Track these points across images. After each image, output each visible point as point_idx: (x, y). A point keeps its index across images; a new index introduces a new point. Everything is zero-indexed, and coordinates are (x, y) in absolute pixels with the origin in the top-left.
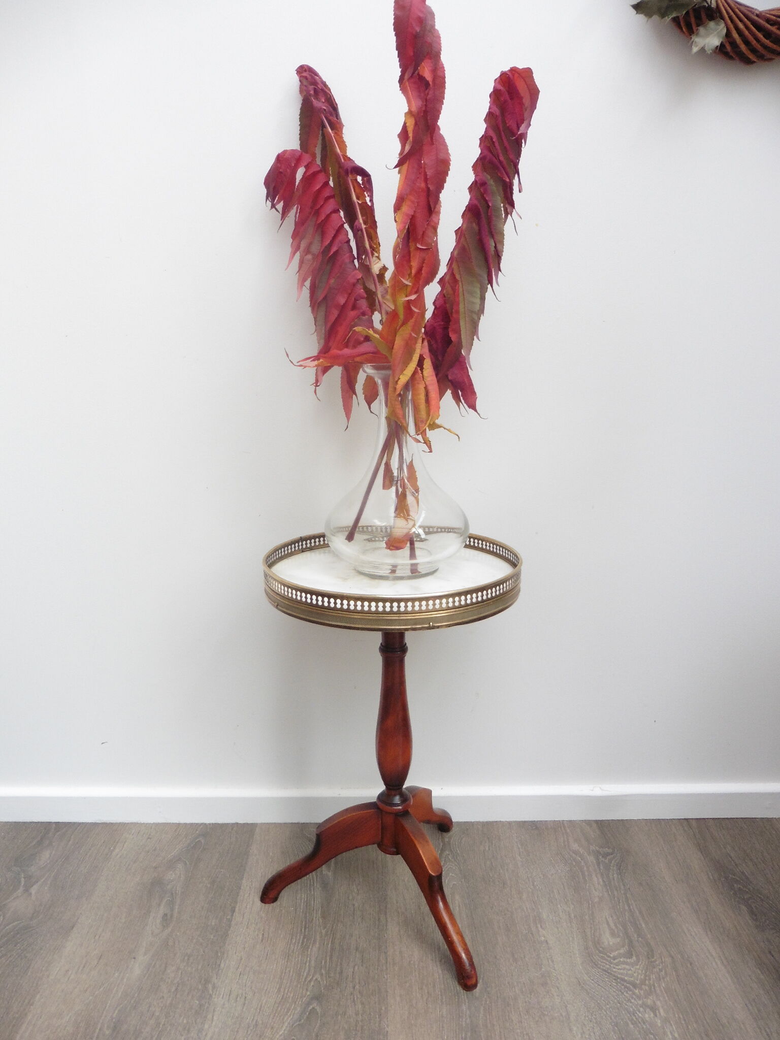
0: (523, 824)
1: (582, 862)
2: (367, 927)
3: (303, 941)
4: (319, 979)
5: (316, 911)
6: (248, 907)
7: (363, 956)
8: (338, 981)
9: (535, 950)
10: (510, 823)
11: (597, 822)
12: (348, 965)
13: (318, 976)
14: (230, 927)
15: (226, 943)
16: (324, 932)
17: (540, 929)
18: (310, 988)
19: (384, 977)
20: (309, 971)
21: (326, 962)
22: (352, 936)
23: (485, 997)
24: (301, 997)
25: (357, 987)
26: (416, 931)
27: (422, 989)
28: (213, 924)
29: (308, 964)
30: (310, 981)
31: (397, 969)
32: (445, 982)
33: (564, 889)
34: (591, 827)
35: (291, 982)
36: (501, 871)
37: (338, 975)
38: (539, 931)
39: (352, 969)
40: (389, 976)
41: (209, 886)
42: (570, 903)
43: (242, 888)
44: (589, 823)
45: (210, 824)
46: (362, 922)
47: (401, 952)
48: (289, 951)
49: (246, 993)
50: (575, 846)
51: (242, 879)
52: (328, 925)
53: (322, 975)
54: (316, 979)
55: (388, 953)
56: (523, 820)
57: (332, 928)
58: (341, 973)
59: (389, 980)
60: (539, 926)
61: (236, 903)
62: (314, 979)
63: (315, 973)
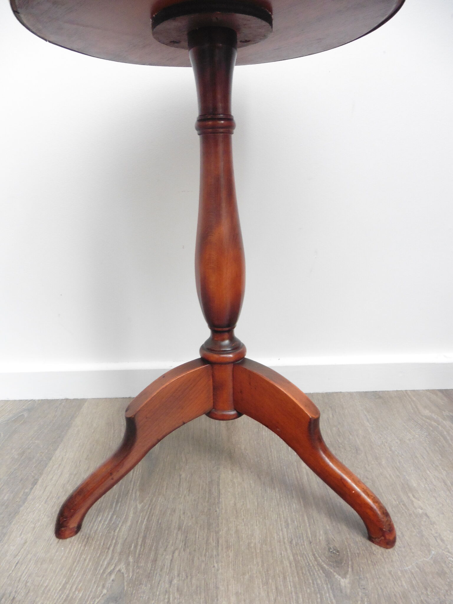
0: (365, 395)
1: (440, 427)
2: (195, 500)
3: (112, 517)
4: (123, 570)
5: (134, 483)
6: (54, 479)
7: (186, 537)
8: (150, 573)
9: (414, 526)
10: (351, 394)
11: (441, 391)
12: (165, 550)
13: (122, 566)
14: (24, 503)
15: (12, 522)
16: (139, 506)
17: (414, 499)
18: (108, 585)
19: (214, 567)
20: (112, 558)
21: (136, 547)
22: (174, 511)
23: (360, 594)
24: (93, 598)
25: (175, 581)
26: (256, 504)
27: (267, 583)
28: (6, 498)
29: (111, 548)
30: (110, 573)
31: (231, 554)
32: (300, 572)
33: (429, 454)
34: (437, 395)
35: (84, 574)
36: (351, 437)
37: (149, 565)
38: (412, 502)
39: (171, 556)
40: (220, 564)
41: (16, 457)
42: (441, 468)
43: (53, 458)
44: (433, 391)
45: (39, 400)
46: (188, 495)
47: (237, 531)
48: (91, 531)
49: (16, 592)
50: (427, 412)
51: (55, 450)
52: (147, 499)
53: (128, 564)
54: (119, 571)
55: (220, 533)
56: (365, 391)
57: (151, 501)
58: (155, 560)
59: (220, 571)
60: (411, 496)
61: (41, 474)
62: (117, 569)
63: (120, 560)
